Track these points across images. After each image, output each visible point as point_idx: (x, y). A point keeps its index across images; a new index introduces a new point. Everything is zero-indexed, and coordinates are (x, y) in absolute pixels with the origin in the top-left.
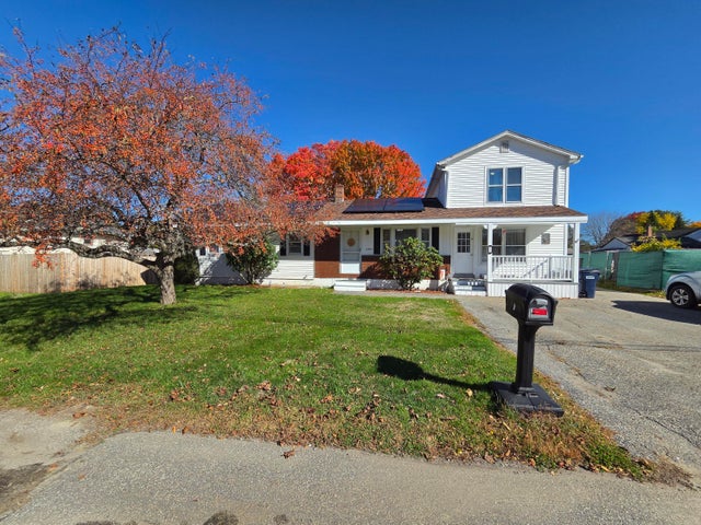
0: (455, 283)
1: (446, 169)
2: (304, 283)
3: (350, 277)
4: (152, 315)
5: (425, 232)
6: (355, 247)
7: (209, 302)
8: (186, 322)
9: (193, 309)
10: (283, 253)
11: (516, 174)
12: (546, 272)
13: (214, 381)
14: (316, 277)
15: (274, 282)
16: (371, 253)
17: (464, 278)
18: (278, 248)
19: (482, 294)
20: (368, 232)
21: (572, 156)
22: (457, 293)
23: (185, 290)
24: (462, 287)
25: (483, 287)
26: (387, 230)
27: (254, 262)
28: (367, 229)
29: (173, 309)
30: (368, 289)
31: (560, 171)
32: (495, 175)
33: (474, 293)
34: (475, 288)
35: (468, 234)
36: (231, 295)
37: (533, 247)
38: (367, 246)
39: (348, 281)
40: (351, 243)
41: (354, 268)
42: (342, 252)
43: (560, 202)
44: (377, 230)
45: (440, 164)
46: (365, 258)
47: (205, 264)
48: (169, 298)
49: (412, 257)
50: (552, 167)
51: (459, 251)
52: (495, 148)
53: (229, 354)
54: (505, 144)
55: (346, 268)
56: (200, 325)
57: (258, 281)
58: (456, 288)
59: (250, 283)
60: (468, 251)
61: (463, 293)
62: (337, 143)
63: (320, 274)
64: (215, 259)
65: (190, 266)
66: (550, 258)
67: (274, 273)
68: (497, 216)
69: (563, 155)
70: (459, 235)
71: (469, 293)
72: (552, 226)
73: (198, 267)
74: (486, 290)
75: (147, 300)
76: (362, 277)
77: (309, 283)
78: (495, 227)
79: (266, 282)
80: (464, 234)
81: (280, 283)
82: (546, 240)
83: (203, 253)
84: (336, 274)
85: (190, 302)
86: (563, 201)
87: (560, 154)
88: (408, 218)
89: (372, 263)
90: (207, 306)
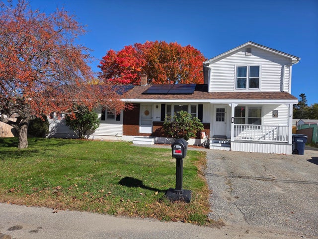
0: (211, 141)
1: (210, 66)
2: (116, 139)
3: (145, 135)
4: (10, 154)
5: (193, 107)
6: (149, 116)
7: (47, 148)
8: (29, 158)
9: (36, 151)
10: (103, 118)
11: (255, 70)
12: (275, 136)
13: (33, 185)
14: (124, 135)
15: (96, 138)
16: (159, 120)
17: (217, 138)
18: (100, 115)
19: (227, 149)
20: (157, 107)
21: (293, 59)
22: (211, 148)
23: (36, 141)
24: (215, 145)
25: (228, 145)
26: (169, 106)
27: (84, 124)
28: (157, 105)
29: (24, 151)
30: (155, 143)
31: (286, 69)
32: (241, 70)
33: (223, 148)
34: (223, 145)
35: (224, 110)
36: (63, 144)
37: (267, 119)
38: (156, 115)
39: (143, 138)
40: (147, 113)
41: (148, 130)
42: (140, 119)
43: (285, 90)
44: (163, 105)
45: (205, 63)
46: (155, 124)
47: (52, 125)
48: (24, 145)
49: (182, 124)
50: (280, 66)
51: (217, 120)
52: (242, 54)
53: (47, 174)
54: (248, 50)
55: (143, 129)
56: (37, 160)
57: (86, 136)
58: (211, 145)
59: (80, 138)
60: (223, 120)
61: (215, 148)
62: (151, 43)
63: (126, 133)
64: (59, 121)
65: (42, 125)
66: (278, 127)
67: (97, 132)
68: (238, 98)
69: (288, 58)
70: (217, 110)
71: (219, 148)
72: (279, 105)
73: (48, 126)
74: (230, 147)
75: (10, 145)
76: (152, 135)
77: (119, 139)
78: (236, 105)
79: (91, 137)
80: (221, 109)
81: (100, 138)
82: (275, 115)
83: (52, 117)
84: (136, 133)
85: (36, 147)
86: (287, 89)
87: (285, 57)
88: (181, 99)
89: (159, 127)
90: (45, 150)
